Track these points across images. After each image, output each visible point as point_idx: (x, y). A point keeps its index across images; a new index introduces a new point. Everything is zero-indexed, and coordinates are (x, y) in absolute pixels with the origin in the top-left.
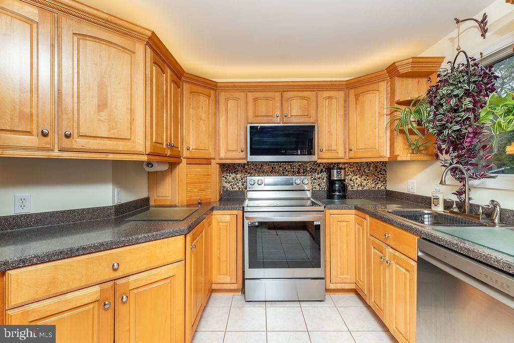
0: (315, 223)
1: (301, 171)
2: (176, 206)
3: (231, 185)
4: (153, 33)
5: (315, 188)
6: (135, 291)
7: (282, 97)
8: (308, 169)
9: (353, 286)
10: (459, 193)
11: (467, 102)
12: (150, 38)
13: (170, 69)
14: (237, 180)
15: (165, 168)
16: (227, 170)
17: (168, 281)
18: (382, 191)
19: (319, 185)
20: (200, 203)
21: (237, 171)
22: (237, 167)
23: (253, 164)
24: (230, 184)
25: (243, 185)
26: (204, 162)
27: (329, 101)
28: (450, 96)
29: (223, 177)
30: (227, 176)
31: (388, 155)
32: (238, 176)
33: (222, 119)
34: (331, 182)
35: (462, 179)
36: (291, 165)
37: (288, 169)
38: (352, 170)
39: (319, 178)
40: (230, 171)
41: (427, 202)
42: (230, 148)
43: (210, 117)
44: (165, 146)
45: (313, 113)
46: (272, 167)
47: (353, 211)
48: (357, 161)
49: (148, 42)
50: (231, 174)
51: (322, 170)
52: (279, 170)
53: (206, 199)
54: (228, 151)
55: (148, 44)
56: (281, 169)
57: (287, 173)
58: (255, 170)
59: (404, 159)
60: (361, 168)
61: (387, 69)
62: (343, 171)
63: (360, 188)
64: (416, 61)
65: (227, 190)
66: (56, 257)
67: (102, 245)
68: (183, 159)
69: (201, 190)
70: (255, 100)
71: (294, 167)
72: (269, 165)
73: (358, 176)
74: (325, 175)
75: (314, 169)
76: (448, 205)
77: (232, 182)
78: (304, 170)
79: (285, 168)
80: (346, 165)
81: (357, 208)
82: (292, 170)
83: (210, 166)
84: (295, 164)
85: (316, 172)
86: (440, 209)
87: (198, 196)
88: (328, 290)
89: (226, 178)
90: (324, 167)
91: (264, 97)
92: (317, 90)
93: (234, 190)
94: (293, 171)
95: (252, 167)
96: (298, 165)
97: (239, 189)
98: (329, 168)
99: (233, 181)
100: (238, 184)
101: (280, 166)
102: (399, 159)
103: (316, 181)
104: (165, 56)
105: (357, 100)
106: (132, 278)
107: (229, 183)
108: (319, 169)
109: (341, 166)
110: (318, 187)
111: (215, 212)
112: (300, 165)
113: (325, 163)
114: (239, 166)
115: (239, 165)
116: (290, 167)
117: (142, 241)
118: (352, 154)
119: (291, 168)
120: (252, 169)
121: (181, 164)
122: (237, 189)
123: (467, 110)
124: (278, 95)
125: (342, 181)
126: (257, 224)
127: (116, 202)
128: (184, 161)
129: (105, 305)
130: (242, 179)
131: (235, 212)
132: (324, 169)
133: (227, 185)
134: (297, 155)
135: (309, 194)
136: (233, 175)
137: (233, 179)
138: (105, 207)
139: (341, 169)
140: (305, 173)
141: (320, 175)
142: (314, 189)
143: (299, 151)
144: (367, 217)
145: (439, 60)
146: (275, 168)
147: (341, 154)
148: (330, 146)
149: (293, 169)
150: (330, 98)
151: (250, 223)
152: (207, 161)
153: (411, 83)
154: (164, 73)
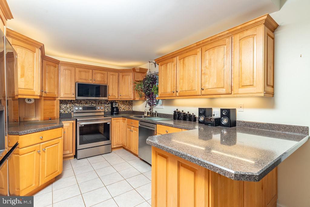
0: (108, 123)
1: (100, 104)
3: (64, 111)
5: (106, 111)
6: (47, 148)
7: (92, 72)
9: (121, 145)
10: (150, 110)
11: (151, 85)
14: (67, 108)
16: (61, 103)
17: (57, 144)
18: (131, 111)
19: (107, 109)
20: (50, 119)
22: (67, 102)
25: (70, 110)
26: (53, 99)
28: (147, 83)
31: (133, 98)
32: (68, 106)
34: (112, 108)
35: (151, 106)
36: (95, 101)
38: (120, 103)
39: (107, 107)
40: (63, 103)
41: (143, 113)
42: (66, 93)
45: (106, 80)
46: (86, 102)
47: (122, 118)
48: (123, 100)
50: (64, 105)
51: (109, 103)
53: (53, 117)
54: (65, 94)
59: (137, 99)
60: (124, 102)
61: (133, 69)
62: (117, 103)
63: (123, 110)
64: (141, 69)
65: (61, 113)
69: (50, 113)
73: (122, 106)
74: (110, 105)
76: (148, 113)
77: (64, 109)
79: (92, 102)
80: (118, 101)
81: (123, 117)
83: (55, 101)
84: (97, 101)
85: (106, 104)
86: (146, 115)
88: (112, 149)
89: (61, 107)
91: (84, 71)
92: (107, 71)
93: (65, 113)
94: (96, 104)
95: (76, 102)
97: (68, 112)
98: (112, 103)
100: (67, 110)
101: (90, 102)
102: (136, 99)
105: (122, 77)
109: (116, 101)
110: (107, 110)
111: (62, 122)
112: (99, 101)
115: (68, 101)
118: (121, 97)
122: (67, 112)
123: (151, 87)
124: (91, 71)
125: (117, 108)
126: (83, 126)
130: (70, 107)
131: (73, 122)
133: (62, 111)
135: (103, 114)
136: (65, 105)
137: (65, 107)
139: (116, 103)
140: (102, 104)
141: (108, 105)
143: (100, 95)
144: (126, 119)
145: (146, 70)
147: (117, 97)
148: (113, 94)
150: (112, 75)
151: (80, 126)
152: (54, 98)
153: (140, 75)
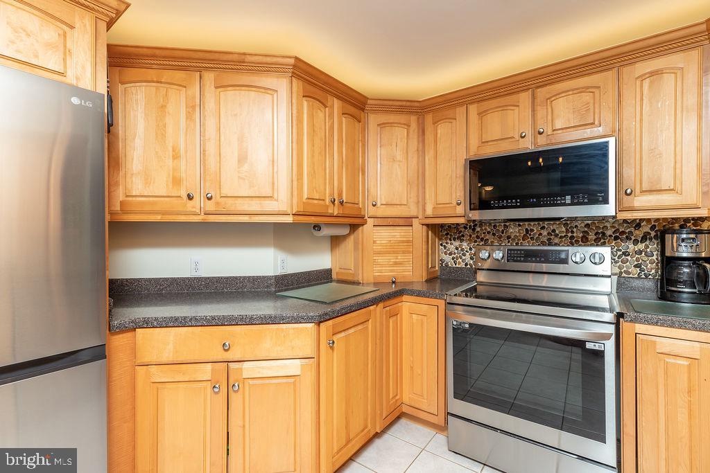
1: (592, 236)
2: (358, 283)
3: (453, 258)
4: (297, 58)
5: (627, 273)
6: (251, 382)
7: (534, 99)
8: (609, 232)
12: (294, 66)
13: (338, 98)
14: (462, 250)
15: (346, 231)
16: (447, 234)
17: (292, 380)
19: (638, 266)
20: (394, 282)
21: (463, 236)
22: (463, 230)
23: (490, 224)
24: (451, 257)
25: (472, 258)
26: (401, 222)
27: (651, 82)
29: (441, 245)
30: (447, 243)
32: (465, 243)
33: (429, 157)
36: (566, 225)
37: (560, 232)
39: (639, 253)
40: (451, 235)
42: (440, 201)
43: (410, 154)
44: (327, 203)
46: (527, 229)
49: (293, 73)
50: (453, 241)
51: (646, 234)
52: (540, 234)
53: (404, 277)
54: (437, 204)
55: (294, 75)
56: (545, 233)
57: (557, 240)
58: (494, 234)
65: (447, 265)
66: (171, 324)
67: (213, 318)
68: (369, 220)
69: (396, 263)
70: (481, 114)
71: (575, 230)
72: (520, 226)
75: (623, 233)
77: (455, 254)
78: (597, 234)
79: (554, 231)
82: (570, 235)
83: (411, 228)
84: (574, 224)
85: (628, 238)
87: (391, 271)
89: (445, 247)
90: (653, 228)
91: (497, 107)
92: (618, 65)
93: (457, 266)
94: (572, 237)
95: (489, 230)
96: (583, 225)
97: (466, 265)
99: (456, 251)
100: (463, 258)
101: (543, 228)
103: (629, 258)
104: (325, 83)
106: (246, 365)
107: (450, 254)
108: (639, 233)
110: (634, 271)
111: (405, 298)
112: (588, 225)
113: (657, 220)
114: (465, 228)
116: (564, 229)
117: (257, 323)
119: (567, 230)
120: (489, 233)
121: (365, 226)
122: (463, 265)
124: (526, 97)
125: (698, 261)
126: (467, 326)
127: (279, 272)
128: (370, 222)
129: (214, 387)
130: (470, 249)
131: (437, 302)
132: (653, 234)
133: (448, 259)
134: (565, 204)
135: (608, 285)
136: (457, 243)
137: (457, 249)
138: (265, 277)
140: (600, 240)
141: (641, 246)
142: (624, 275)
143: (568, 197)
146: (532, 230)
147: (691, 198)
149: (572, 232)
150: (654, 73)
151: (455, 323)
154: (326, 107)
